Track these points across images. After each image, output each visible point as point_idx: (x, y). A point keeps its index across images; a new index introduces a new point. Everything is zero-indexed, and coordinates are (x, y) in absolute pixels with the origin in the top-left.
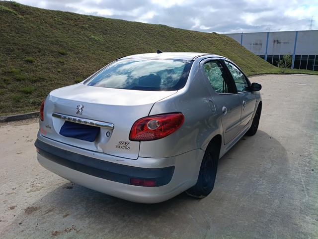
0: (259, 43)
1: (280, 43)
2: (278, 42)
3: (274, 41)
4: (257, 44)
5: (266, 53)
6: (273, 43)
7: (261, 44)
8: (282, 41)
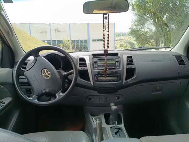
0: (44, 31)
1: (59, 31)
2: (58, 31)
3: (55, 30)
4: (43, 32)
5: (51, 38)
6: (55, 31)
7: (46, 32)
8: (61, 30)
